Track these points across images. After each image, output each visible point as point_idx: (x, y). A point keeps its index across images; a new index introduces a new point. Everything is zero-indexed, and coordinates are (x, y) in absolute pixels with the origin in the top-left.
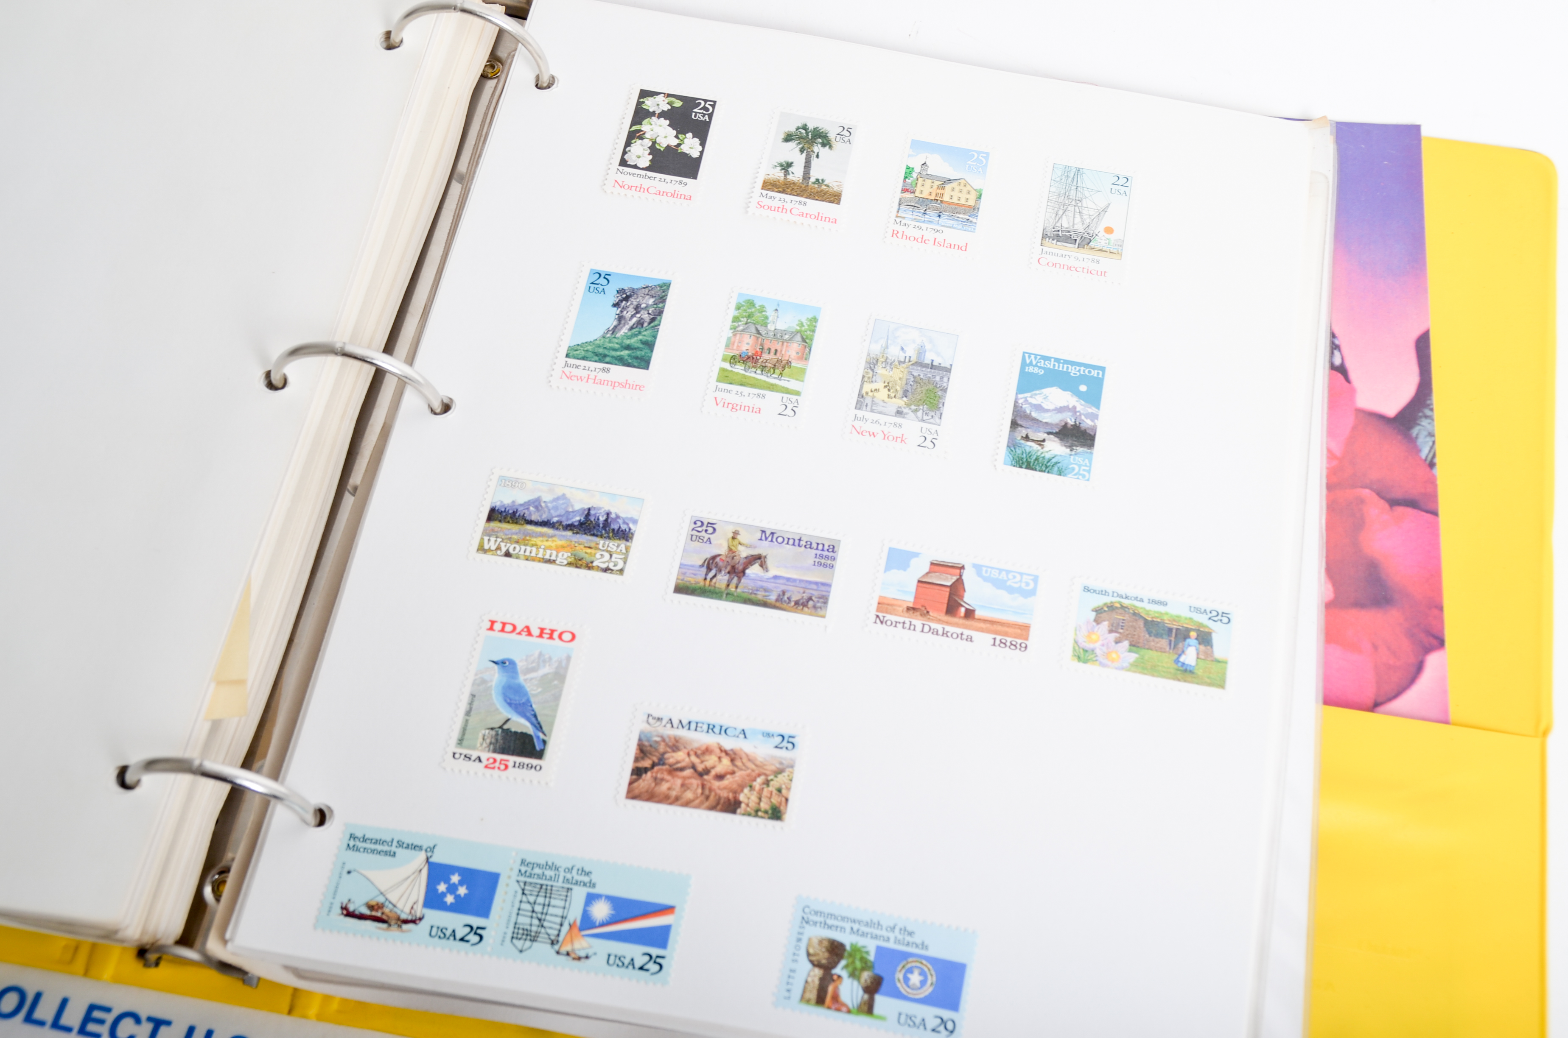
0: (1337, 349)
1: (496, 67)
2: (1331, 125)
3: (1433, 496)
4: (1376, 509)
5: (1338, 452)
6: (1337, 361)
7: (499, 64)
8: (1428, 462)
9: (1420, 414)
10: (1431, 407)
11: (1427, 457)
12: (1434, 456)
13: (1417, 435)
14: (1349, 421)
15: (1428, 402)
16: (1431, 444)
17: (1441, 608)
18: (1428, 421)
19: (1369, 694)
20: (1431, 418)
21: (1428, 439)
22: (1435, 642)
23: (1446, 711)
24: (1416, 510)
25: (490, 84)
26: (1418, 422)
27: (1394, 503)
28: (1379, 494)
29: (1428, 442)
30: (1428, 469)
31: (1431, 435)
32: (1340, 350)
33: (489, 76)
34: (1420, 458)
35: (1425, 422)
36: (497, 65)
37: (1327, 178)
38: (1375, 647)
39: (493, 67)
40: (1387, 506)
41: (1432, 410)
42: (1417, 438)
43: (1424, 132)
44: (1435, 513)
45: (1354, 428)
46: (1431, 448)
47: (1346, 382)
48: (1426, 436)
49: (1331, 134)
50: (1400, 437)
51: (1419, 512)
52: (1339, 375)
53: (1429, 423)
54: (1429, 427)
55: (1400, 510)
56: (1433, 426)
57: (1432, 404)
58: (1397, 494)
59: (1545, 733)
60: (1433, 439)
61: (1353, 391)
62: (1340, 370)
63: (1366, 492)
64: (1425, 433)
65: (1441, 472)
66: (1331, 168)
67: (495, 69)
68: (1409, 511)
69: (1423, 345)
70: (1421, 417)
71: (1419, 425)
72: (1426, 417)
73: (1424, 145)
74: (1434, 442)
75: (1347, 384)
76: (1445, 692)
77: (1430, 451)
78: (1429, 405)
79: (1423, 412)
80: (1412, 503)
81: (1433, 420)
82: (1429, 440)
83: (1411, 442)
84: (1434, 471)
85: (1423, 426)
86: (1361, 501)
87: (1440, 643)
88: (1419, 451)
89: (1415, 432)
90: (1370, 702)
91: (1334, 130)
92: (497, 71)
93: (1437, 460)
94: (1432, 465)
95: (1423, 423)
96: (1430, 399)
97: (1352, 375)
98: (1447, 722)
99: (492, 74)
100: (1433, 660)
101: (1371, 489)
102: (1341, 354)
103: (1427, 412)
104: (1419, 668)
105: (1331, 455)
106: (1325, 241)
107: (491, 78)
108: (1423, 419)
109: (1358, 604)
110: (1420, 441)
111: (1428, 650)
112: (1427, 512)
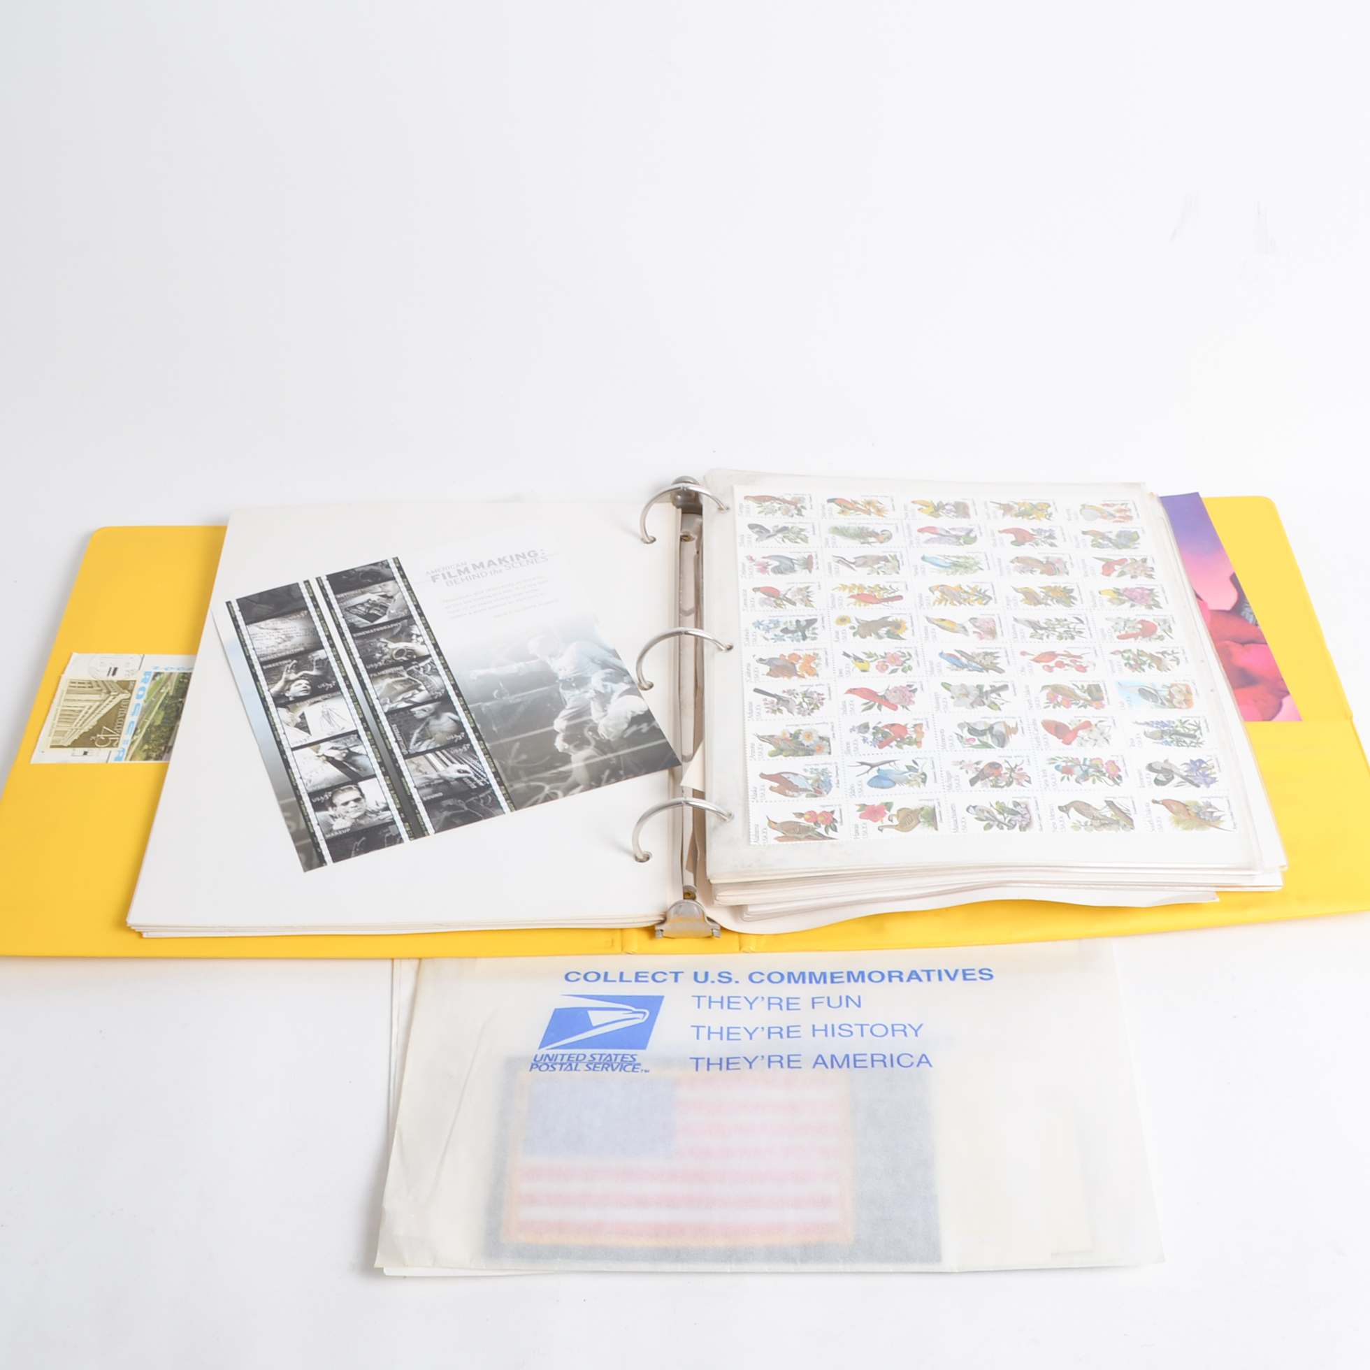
2: (1156, 498)
4: (1235, 649)
12: (1256, 621)
17: (1283, 680)
20: (1250, 607)
27: (1243, 644)
28: (1235, 642)
31: (1252, 613)
37: (1162, 518)
40: (1240, 645)
41: (1248, 604)
43: (1201, 496)
44: (1266, 644)
55: (1247, 646)
59: (1351, 718)
69: (1234, 579)
72: (1246, 607)
73: (1204, 501)
75: (1203, 601)
76: (1297, 711)
82: (1252, 616)
83: (1244, 619)
87: (1288, 693)
88: (1247, 621)
89: (1243, 614)
91: (1159, 500)
93: (1259, 622)
94: (1257, 625)
98: (1302, 720)
100: (1286, 701)
103: (1247, 605)
104: (1281, 705)
110: (1247, 617)
111: (1283, 697)
112: (1262, 643)
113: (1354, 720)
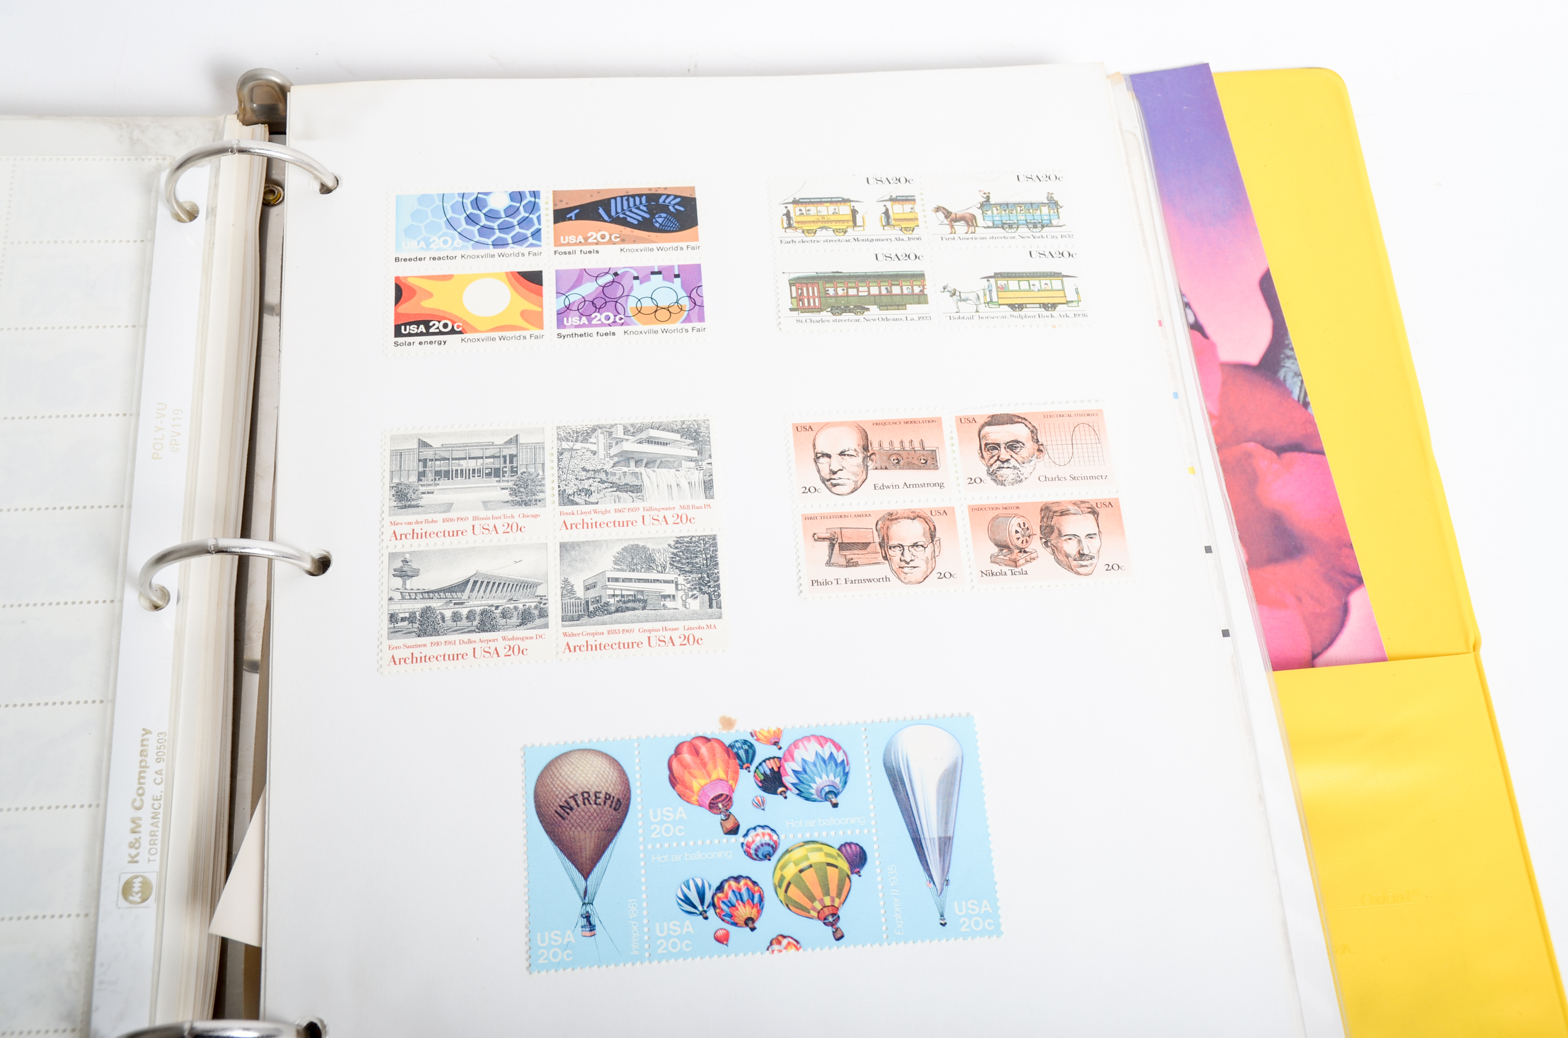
0: (1188, 307)
1: (276, 192)
2: (1125, 80)
3: (1316, 436)
4: (1265, 461)
5: (1215, 413)
6: (1192, 320)
7: (279, 188)
8: (1301, 403)
9: (1282, 356)
10: (1291, 346)
11: (1299, 398)
12: (1306, 395)
13: (1284, 377)
14: (1217, 377)
15: (1287, 342)
16: (1299, 383)
17: (1351, 546)
18: (1291, 361)
19: (1305, 649)
20: (1293, 358)
21: (1296, 379)
22: (1353, 581)
23: (1381, 647)
24: (1303, 453)
25: (274, 212)
26: (1282, 364)
27: (1280, 450)
28: (1263, 445)
29: (1296, 382)
30: (1303, 409)
31: (1298, 374)
32: (1190, 308)
33: (272, 203)
34: (1293, 399)
35: (1288, 363)
36: (277, 189)
37: (1135, 135)
38: (1299, 599)
39: (273, 192)
40: (1274, 455)
41: (1292, 349)
42: (1285, 380)
43: (1213, 69)
44: (1322, 453)
45: (1224, 384)
46: (1301, 388)
47: (1204, 339)
48: (1293, 377)
49: (1128, 89)
50: (1269, 383)
51: (1306, 454)
52: (1196, 333)
53: (1293, 363)
54: (1293, 367)
55: (1288, 456)
56: (1298, 365)
57: (1291, 344)
58: (1281, 441)
59: (1475, 648)
60: (1300, 378)
61: (1213, 346)
62: (1196, 327)
63: (1252, 445)
64: (1291, 374)
65: (1315, 409)
66: (1137, 124)
67: (276, 194)
68: (1296, 455)
69: (1266, 285)
70: (1283, 359)
71: (1284, 367)
72: (1289, 357)
73: (1217, 82)
74: (1302, 382)
75: (1206, 340)
76: (1376, 628)
77: (1300, 391)
78: (1288, 345)
79: (1284, 353)
80: (1296, 447)
81: (1296, 359)
83: (1281, 385)
84: (1309, 410)
85: (1288, 367)
86: (1249, 455)
87: (1360, 581)
88: (1290, 393)
89: (1281, 375)
90: (1308, 655)
91: (1130, 85)
92: (278, 196)
93: (1310, 399)
94: (1306, 405)
95: (1287, 365)
96: (1288, 339)
97: (1209, 330)
98: (1384, 659)
99: (275, 201)
100: (1355, 599)
101: (1255, 441)
102: (1193, 312)
103: (1289, 353)
104: (1345, 610)
105: (1212, 416)
106: (1150, 201)
107: (274, 205)
108: (1286, 360)
109: (1273, 560)
110: (1289, 383)
111: (1349, 591)
112: (1313, 452)
113: (1483, 652)
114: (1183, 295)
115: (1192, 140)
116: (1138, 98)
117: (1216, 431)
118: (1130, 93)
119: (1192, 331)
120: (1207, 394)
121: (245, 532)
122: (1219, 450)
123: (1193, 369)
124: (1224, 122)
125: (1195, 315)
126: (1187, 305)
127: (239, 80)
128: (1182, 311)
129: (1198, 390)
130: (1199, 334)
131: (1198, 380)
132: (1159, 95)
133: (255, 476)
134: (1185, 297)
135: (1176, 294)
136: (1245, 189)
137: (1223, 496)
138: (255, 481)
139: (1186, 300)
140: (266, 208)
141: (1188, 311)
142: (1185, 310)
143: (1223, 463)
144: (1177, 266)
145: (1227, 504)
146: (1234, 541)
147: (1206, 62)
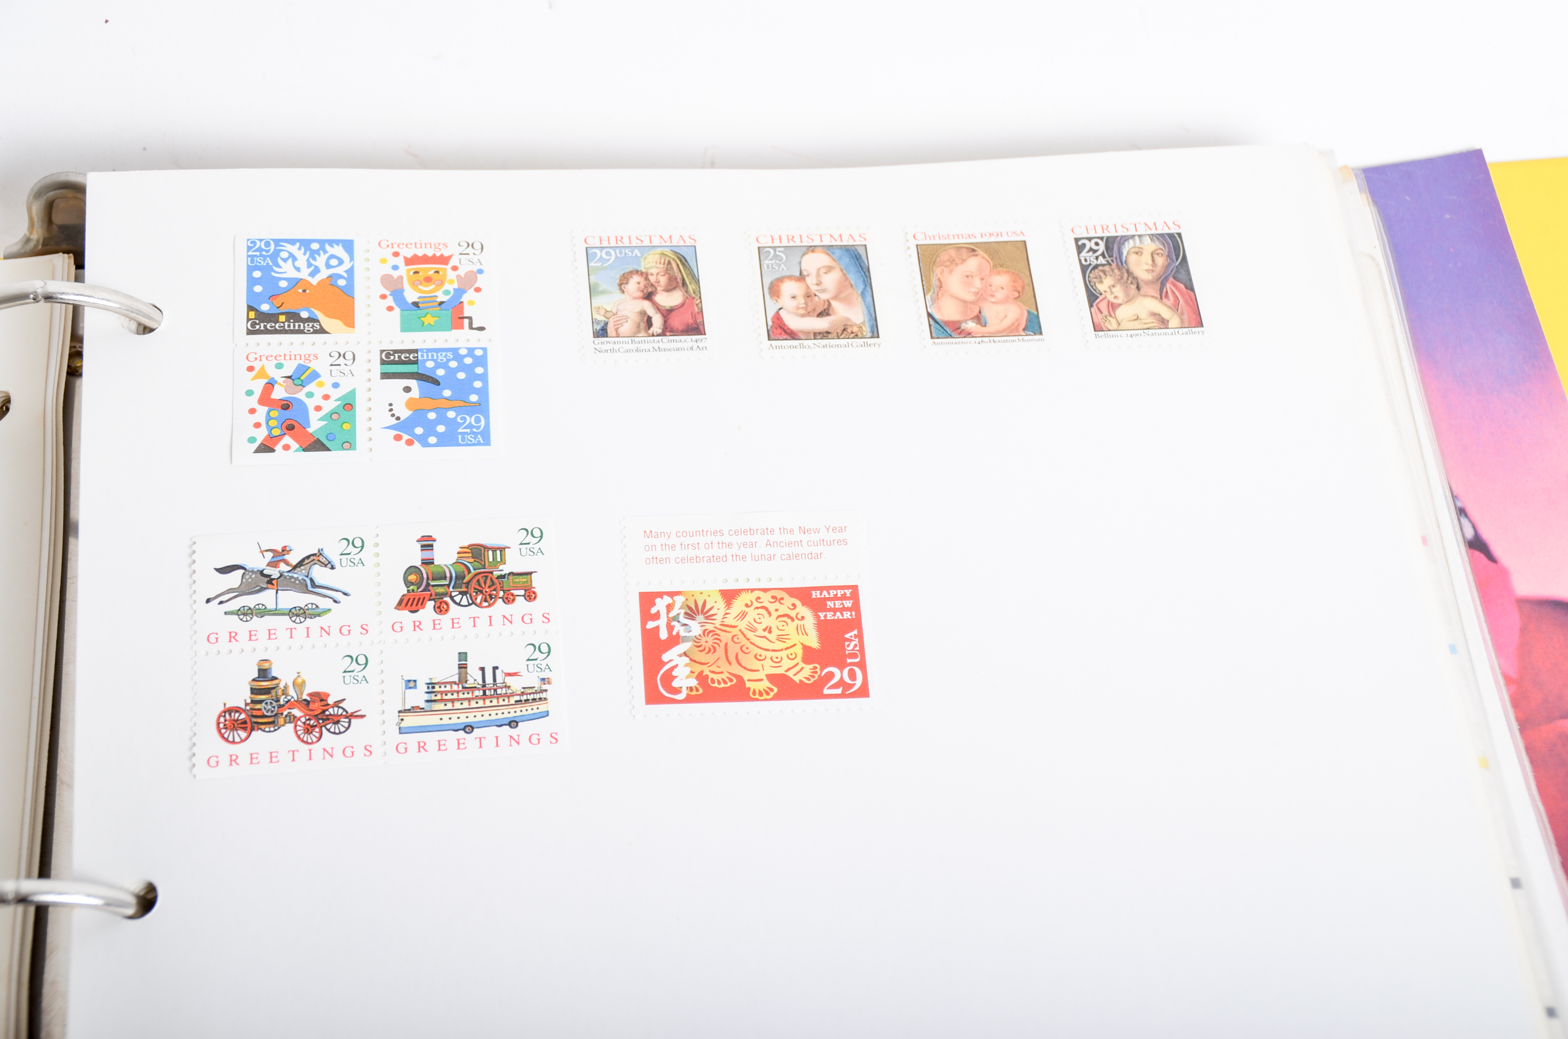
0: (1463, 515)
2: (1356, 176)
5: (1513, 674)
6: (1470, 534)
14: (1513, 619)
32: (1466, 516)
45: (1523, 630)
47: (1489, 562)
49: (1361, 190)
52: (1477, 553)
61: (1504, 574)
66: (1376, 242)
75: (1492, 565)
91: (1364, 184)
97: (1496, 549)
102: (1471, 521)
106: (1400, 356)
114: (1454, 497)
115: (1460, 264)
116: (1375, 202)
117: (1518, 702)
118: (1364, 196)
119: (1472, 550)
120: (1499, 647)
121: (44, 871)
122: (1522, 730)
123: (1476, 610)
124: (1509, 237)
125: (1474, 527)
126: (1462, 512)
127: (32, 189)
128: (1456, 522)
129: (1485, 641)
130: (1482, 556)
131: (1484, 625)
132: (1408, 198)
133: (58, 783)
134: (1458, 499)
135: (1446, 497)
136: (1543, 337)
137: (1533, 801)
138: (58, 792)
139: (1459, 504)
140: (72, 378)
141: (1464, 521)
142: (1459, 520)
143: (1529, 749)
144: (1444, 454)
145: (1540, 813)
146: (1554, 870)
147: (1477, 147)
